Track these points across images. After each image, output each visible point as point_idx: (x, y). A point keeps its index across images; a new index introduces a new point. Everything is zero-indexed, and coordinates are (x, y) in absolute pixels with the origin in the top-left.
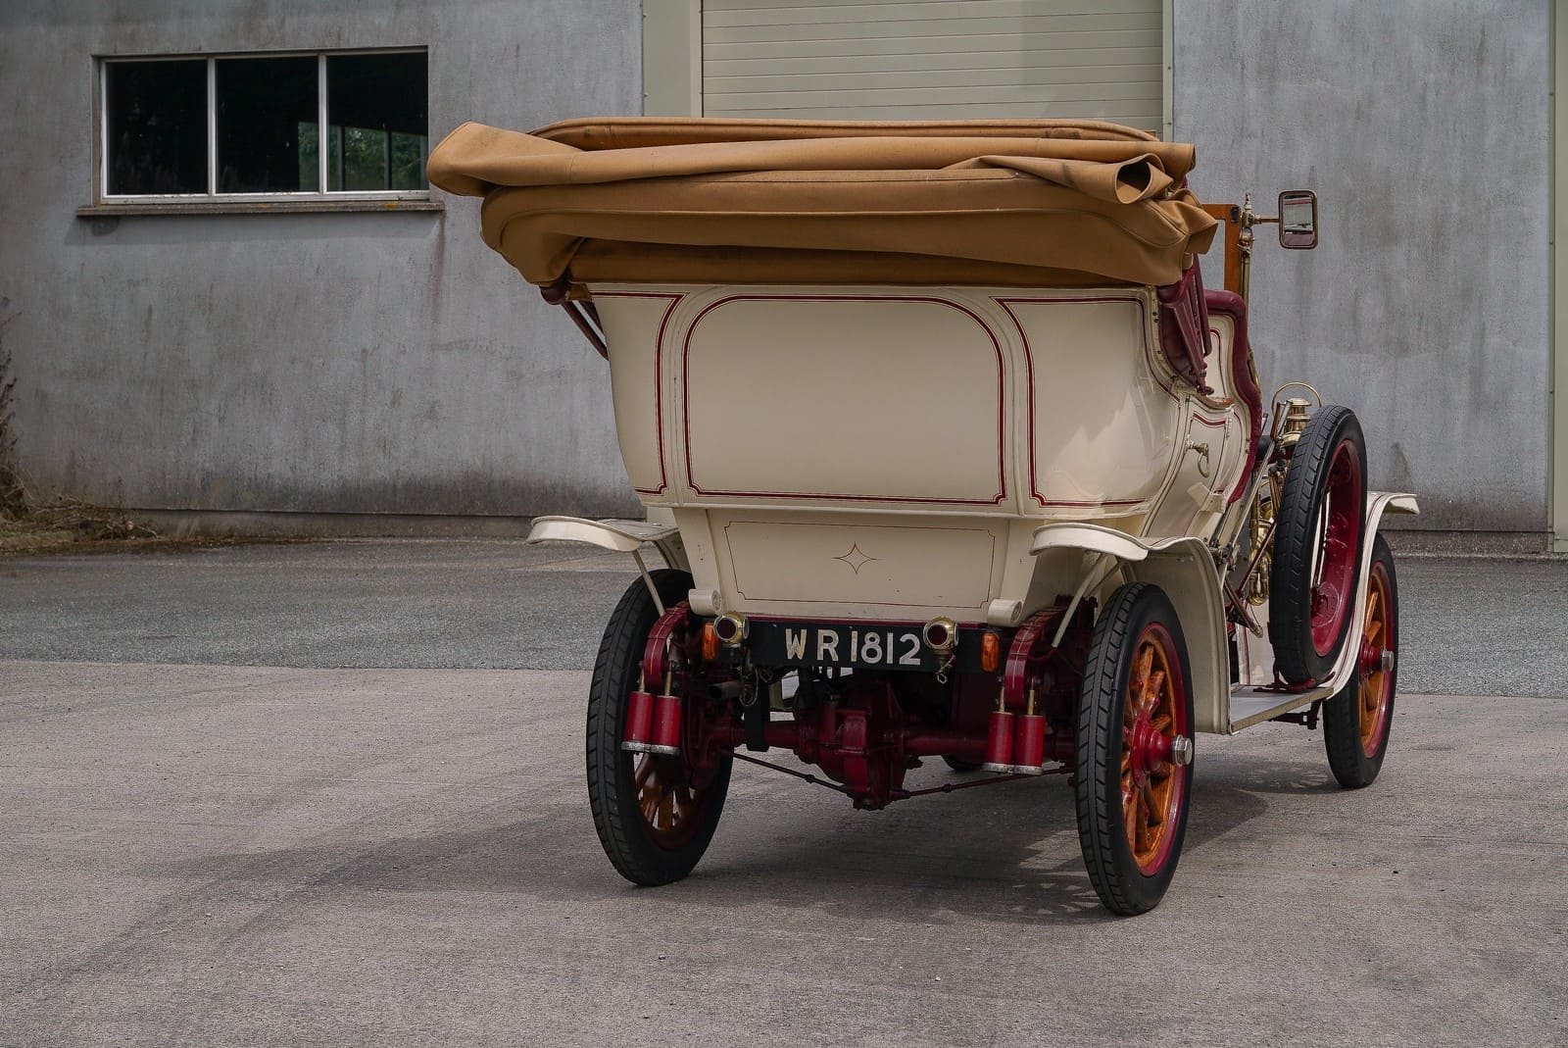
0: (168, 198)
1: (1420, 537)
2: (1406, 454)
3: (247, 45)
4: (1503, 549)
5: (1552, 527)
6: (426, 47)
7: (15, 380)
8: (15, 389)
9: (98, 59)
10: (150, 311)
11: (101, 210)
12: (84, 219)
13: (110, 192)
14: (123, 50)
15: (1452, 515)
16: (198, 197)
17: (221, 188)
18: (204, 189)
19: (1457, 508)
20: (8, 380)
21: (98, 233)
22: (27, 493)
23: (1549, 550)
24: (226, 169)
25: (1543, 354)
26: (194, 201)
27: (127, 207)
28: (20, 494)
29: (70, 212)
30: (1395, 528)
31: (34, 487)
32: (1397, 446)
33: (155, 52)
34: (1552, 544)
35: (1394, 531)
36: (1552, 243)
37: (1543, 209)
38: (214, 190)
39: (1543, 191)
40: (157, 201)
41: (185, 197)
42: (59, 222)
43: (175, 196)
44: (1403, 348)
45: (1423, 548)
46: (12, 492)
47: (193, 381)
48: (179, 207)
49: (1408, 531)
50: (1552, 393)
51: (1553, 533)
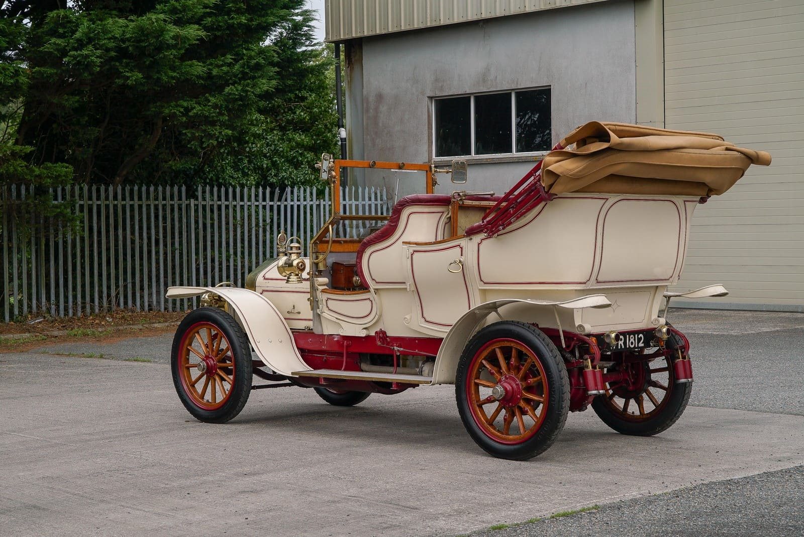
0: (457, 157)
3: (483, 89)
6: (550, 85)
9: (431, 98)
13: (437, 156)
14: (439, 94)
16: (467, 157)
17: (477, 153)
18: (470, 153)
24: (478, 144)
27: (440, 162)
33: (450, 94)
38: (473, 154)
40: (453, 159)
41: (463, 157)
43: (459, 156)
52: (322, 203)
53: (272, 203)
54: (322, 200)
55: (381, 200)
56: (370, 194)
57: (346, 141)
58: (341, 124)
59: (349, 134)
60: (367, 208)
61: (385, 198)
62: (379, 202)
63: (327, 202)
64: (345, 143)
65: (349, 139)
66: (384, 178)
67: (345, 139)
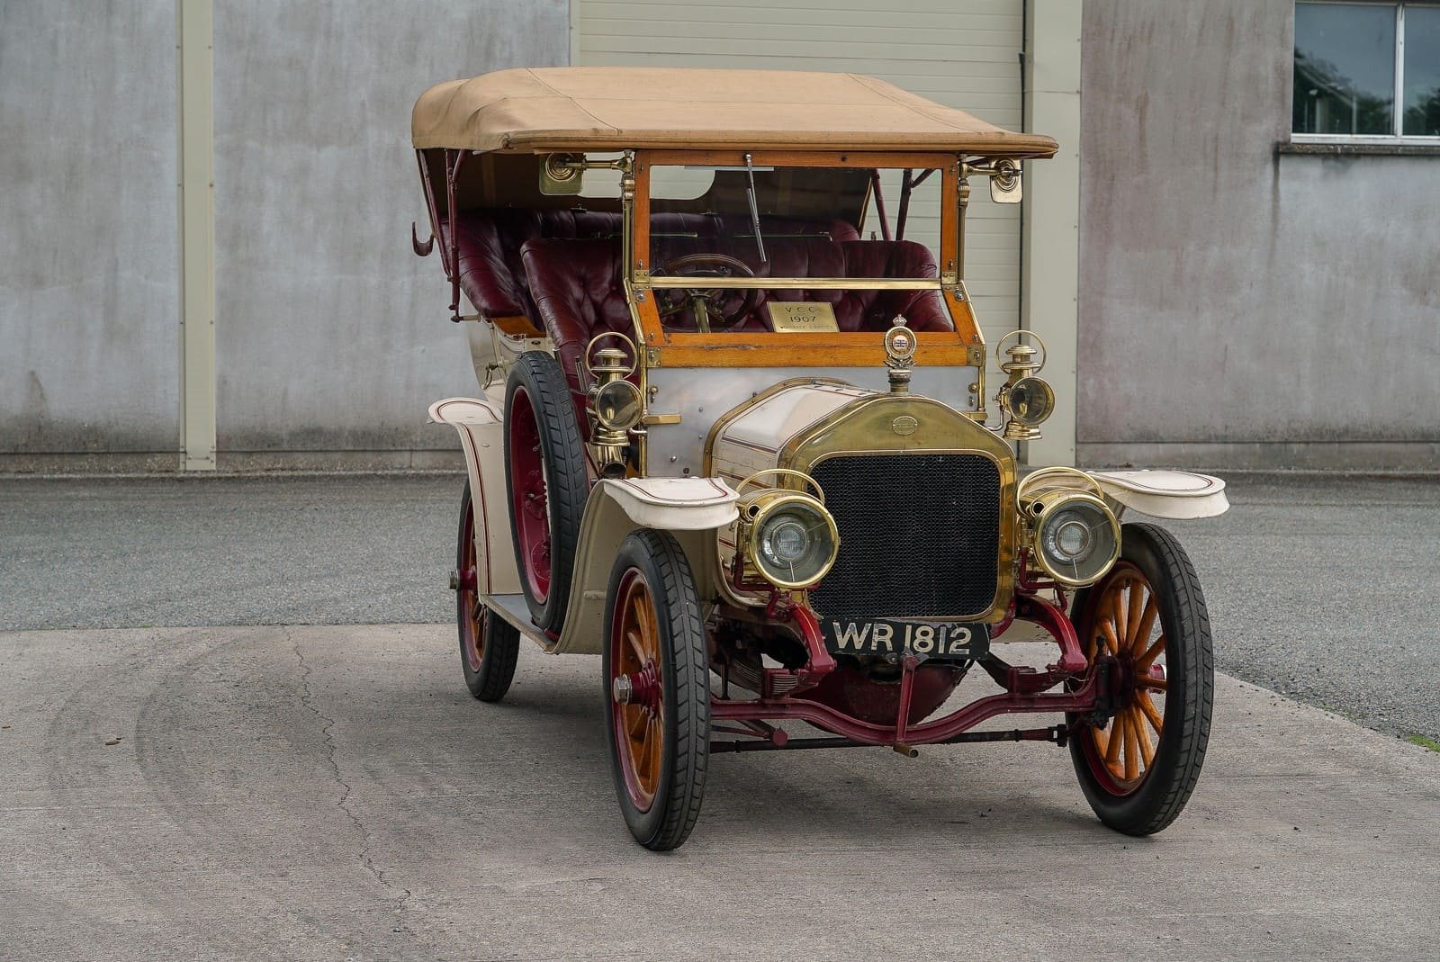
1: (57, 459)
2: (42, 382)
4: (137, 469)
5: (185, 447)
15: (88, 437)
19: (93, 432)
23: (182, 467)
25: (174, 288)
30: (32, 451)
32: (33, 373)
34: (185, 463)
35: (31, 454)
36: (181, 186)
37: (173, 153)
39: (172, 136)
44: (38, 282)
45: (61, 470)
49: (45, 454)
50: (183, 323)
51: (185, 452)
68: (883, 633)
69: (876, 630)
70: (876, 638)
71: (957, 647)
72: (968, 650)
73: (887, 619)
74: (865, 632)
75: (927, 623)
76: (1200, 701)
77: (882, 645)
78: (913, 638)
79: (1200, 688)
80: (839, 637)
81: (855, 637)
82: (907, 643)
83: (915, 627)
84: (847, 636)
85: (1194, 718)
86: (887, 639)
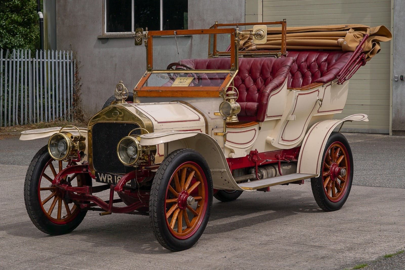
0: (121, 33)
7: (82, 84)
8: (82, 86)
10: (116, 65)
11: (104, 37)
12: (100, 39)
13: (107, 32)
18: (131, 31)
20: (80, 84)
21: (103, 43)
22: (85, 116)
24: (136, 25)
26: (128, 34)
27: (110, 36)
28: (83, 116)
29: (96, 37)
31: (87, 114)
38: (133, 31)
40: (119, 34)
41: (126, 33)
42: (93, 40)
43: (123, 32)
46: (81, 115)
47: (127, 84)
48: (123, 36)
52: (34, 60)
53: (4, 60)
54: (34, 59)
55: (70, 59)
56: (62, 55)
57: (43, 20)
58: (39, 9)
59: (46, 16)
60: (61, 64)
61: (72, 58)
62: (68, 60)
63: (37, 60)
64: (42, 21)
65: (45, 19)
66: (71, 45)
67: (43, 19)
68: (110, 177)
69: (108, 176)
70: (108, 179)
71: (128, 184)
72: (130, 185)
73: (110, 173)
74: (106, 177)
75: (119, 175)
76: (152, 206)
77: (110, 181)
78: (117, 180)
79: (153, 202)
80: (100, 177)
81: (104, 178)
82: (116, 182)
83: (117, 177)
84: (102, 177)
85: (151, 211)
86: (111, 179)
